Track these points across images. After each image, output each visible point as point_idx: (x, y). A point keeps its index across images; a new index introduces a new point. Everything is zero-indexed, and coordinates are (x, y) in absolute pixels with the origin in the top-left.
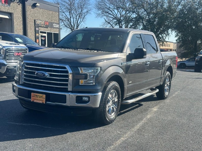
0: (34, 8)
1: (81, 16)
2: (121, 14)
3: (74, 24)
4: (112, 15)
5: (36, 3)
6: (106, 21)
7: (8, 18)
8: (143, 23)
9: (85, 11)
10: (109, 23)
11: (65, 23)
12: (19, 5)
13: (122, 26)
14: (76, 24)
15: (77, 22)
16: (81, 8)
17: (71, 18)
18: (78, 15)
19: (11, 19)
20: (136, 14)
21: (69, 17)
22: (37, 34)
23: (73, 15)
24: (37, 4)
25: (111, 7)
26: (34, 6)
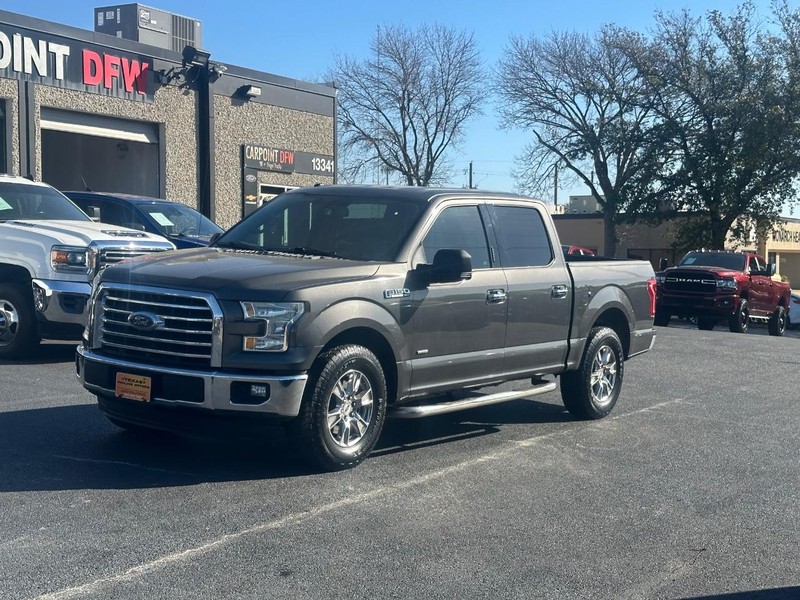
0: (241, 104)
1: (447, 123)
2: (604, 112)
3: (419, 154)
4: (565, 117)
5: (249, 87)
6: (540, 141)
7: (147, 141)
8: (685, 147)
9: (459, 103)
10: (553, 149)
11: (382, 148)
12: (186, 93)
13: (605, 159)
14: (425, 156)
15: (430, 149)
16: (445, 90)
17: (405, 129)
18: (433, 121)
19: (158, 144)
20: (658, 112)
21: (399, 129)
22: (251, 197)
23: (414, 119)
24: (254, 91)
25: (562, 85)
26: (242, 95)
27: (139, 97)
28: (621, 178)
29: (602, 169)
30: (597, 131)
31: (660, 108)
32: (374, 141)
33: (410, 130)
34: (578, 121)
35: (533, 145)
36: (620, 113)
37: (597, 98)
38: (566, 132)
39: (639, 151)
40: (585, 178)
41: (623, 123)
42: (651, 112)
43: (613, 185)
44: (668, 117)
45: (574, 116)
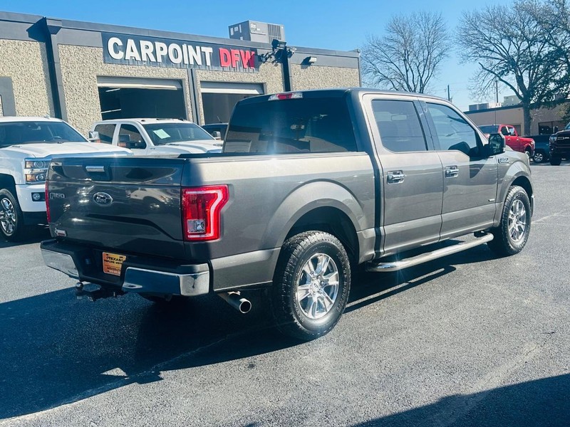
0: (307, 68)
1: (430, 64)
2: (519, 48)
3: (416, 84)
4: (497, 53)
5: (309, 58)
6: (483, 68)
7: (258, 93)
9: (435, 53)
10: (491, 71)
11: (395, 83)
12: (276, 65)
13: (521, 74)
14: (419, 85)
15: (421, 80)
16: (428, 47)
18: (422, 64)
20: (550, 44)
21: (404, 71)
23: (411, 65)
25: (494, 35)
26: (306, 63)
27: (251, 70)
28: (531, 84)
29: (520, 80)
30: (516, 58)
31: (551, 41)
32: (390, 79)
33: (410, 71)
34: (504, 54)
35: (479, 71)
36: (529, 47)
37: (514, 40)
38: (498, 61)
39: (541, 67)
40: (510, 86)
41: (530, 52)
42: (546, 45)
43: (527, 88)
44: (556, 46)
45: (502, 52)
